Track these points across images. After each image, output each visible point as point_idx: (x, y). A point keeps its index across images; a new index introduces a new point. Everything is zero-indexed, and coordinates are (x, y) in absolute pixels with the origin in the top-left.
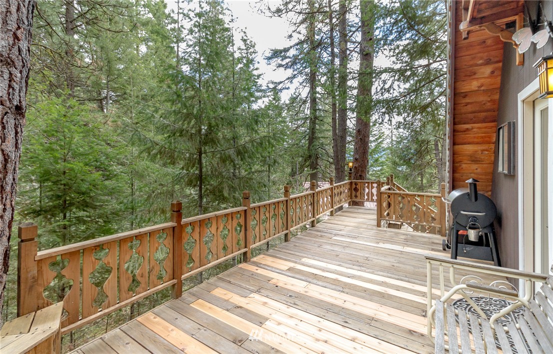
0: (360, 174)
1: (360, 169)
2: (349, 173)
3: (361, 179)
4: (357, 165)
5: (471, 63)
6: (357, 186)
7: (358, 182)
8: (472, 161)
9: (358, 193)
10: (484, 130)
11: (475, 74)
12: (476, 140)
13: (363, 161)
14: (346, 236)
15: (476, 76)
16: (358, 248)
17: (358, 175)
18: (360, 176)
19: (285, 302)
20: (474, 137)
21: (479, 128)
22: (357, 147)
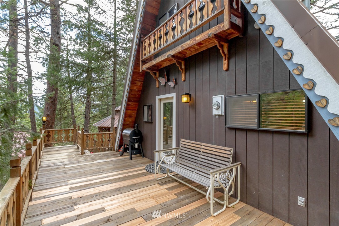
0: (51, 124)
1: (51, 122)
2: (43, 125)
3: (51, 128)
4: (48, 119)
5: (135, 79)
6: (50, 134)
7: (51, 130)
8: (130, 117)
9: (50, 138)
10: (135, 105)
11: (136, 83)
12: (132, 109)
13: (53, 116)
14: (71, 164)
15: (136, 85)
16: (88, 166)
17: (50, 126)
18: (51, 126)
19: (99, 199)
20: (132, 108)
21: (133, 104)
22: (49, 107)
